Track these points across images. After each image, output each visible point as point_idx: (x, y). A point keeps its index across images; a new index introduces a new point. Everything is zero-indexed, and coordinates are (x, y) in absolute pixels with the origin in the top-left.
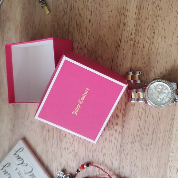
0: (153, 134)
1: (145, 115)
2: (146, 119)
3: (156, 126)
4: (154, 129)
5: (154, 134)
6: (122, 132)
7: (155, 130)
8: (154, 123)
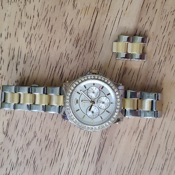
0: (162, 169)
1: (152, 131)
2: (153, 138)
3: (170, 155)
4: (166, 160)
5: (165, 170)
6: (98, 160)
7: (168, 161)
8: (169, 148)
